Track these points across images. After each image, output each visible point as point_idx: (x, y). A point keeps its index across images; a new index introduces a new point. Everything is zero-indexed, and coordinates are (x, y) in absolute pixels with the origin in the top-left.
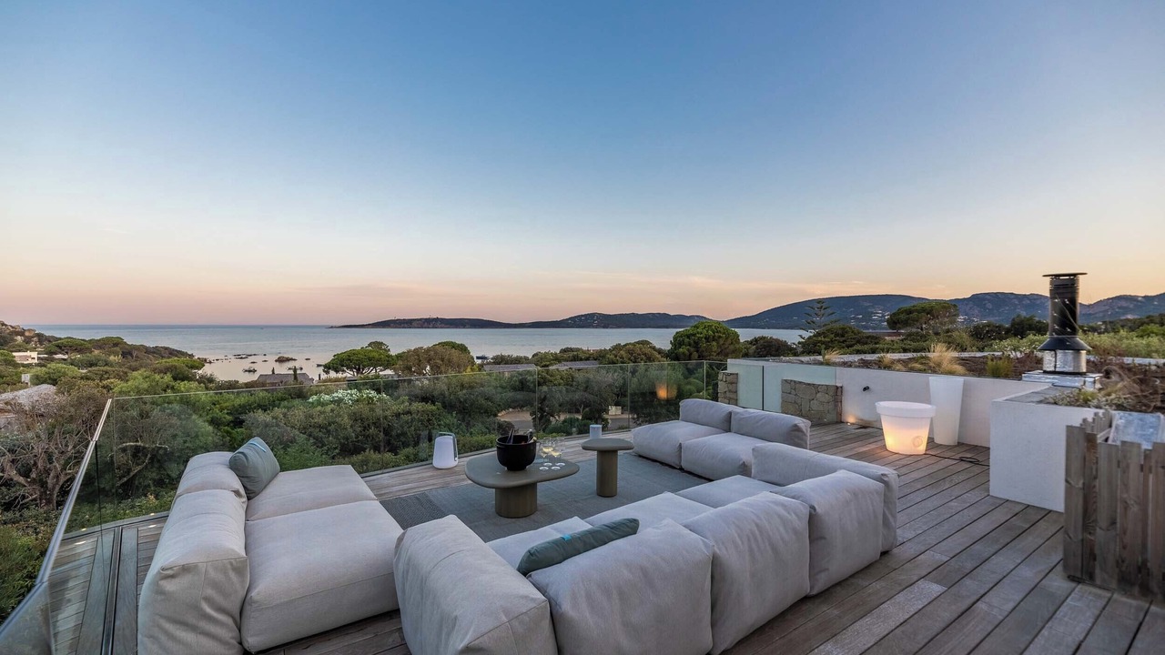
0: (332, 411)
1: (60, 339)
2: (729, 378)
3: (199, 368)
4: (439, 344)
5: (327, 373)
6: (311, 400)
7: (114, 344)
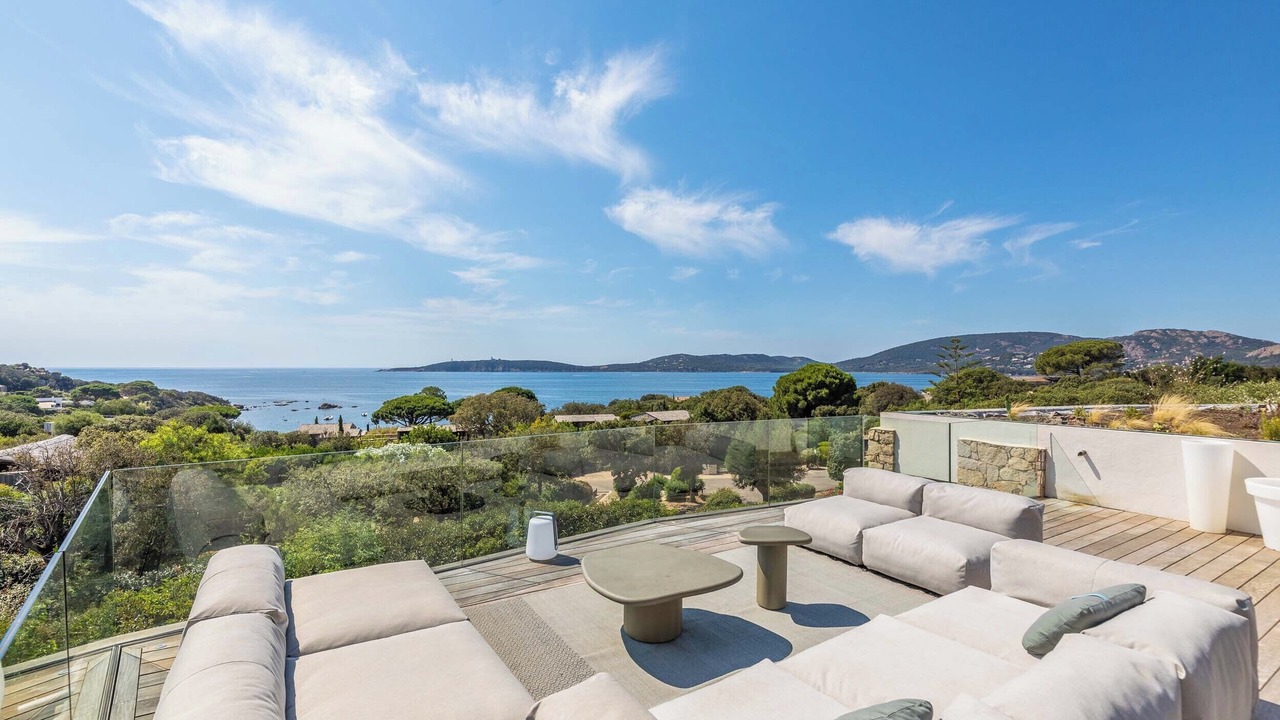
0: (384, 469)
1: (87, 383)
2: (882, 437)
3: (234, 417)
4: (503, 390)
5: (376, 422)
6: (358, 454)
7: (145, 389)
